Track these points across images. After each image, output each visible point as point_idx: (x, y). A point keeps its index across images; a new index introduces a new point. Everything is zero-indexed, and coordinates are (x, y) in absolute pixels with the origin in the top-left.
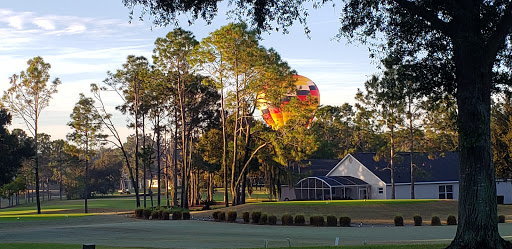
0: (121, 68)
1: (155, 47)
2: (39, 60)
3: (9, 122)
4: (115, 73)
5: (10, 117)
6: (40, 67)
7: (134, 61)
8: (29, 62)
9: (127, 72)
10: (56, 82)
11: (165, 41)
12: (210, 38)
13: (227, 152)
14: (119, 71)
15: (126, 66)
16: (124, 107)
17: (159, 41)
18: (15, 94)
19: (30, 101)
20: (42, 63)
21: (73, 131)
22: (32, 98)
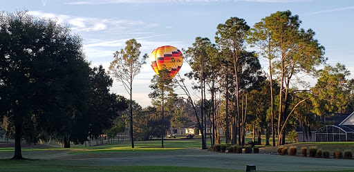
0: (192, 46)
1: (217, 30)
2: (133, 41)
3: (111, 85)
4: (187, 49)
5: (111, 81)
6: (134, 46)
7: (201, 41)
8: (127, 43)
9: (195, 49)
10: (145, 56)
11: (225, 26)
12: (262, 23)
13: (274, 106)
14: (190, 48)
15: (195, 45)
16: (191, 74)
17: (220, 26)
18: (117, 65)
19: (127, 70)
20: (136, 43)
21: (153, 91)
22: (128, 68)
